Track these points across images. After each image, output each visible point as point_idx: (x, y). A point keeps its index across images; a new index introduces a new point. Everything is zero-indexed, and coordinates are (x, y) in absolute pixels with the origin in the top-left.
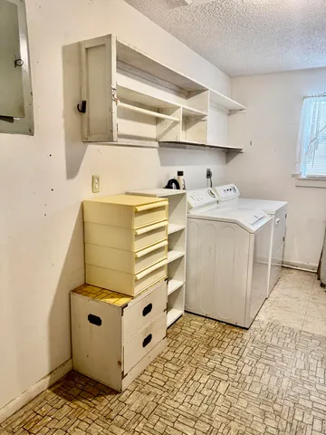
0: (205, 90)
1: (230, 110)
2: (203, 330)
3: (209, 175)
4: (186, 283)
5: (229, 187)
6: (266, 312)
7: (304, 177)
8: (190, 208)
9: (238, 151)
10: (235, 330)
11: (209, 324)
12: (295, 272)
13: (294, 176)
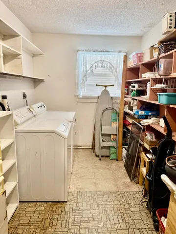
0: (19, 36)
1: (34, 54)
2: (36, 214)
3: (25, 96)
4: (19, 183)
5: (40, 104)
6: (74, 184)
7: (81, 97)
8: (17, 124)
9: (41, 81)
10: (59, 205)
11: (40, 207)
12: (81, 150)
13: (75, 96)
